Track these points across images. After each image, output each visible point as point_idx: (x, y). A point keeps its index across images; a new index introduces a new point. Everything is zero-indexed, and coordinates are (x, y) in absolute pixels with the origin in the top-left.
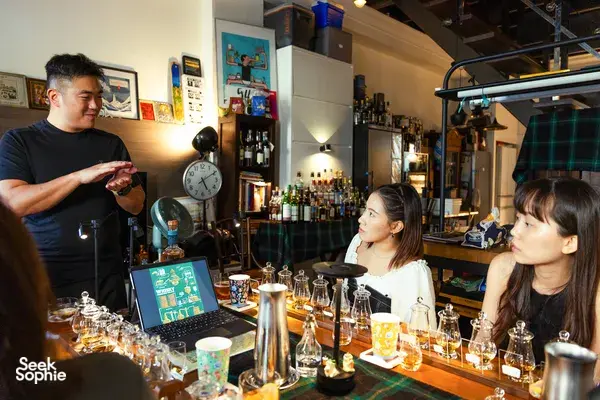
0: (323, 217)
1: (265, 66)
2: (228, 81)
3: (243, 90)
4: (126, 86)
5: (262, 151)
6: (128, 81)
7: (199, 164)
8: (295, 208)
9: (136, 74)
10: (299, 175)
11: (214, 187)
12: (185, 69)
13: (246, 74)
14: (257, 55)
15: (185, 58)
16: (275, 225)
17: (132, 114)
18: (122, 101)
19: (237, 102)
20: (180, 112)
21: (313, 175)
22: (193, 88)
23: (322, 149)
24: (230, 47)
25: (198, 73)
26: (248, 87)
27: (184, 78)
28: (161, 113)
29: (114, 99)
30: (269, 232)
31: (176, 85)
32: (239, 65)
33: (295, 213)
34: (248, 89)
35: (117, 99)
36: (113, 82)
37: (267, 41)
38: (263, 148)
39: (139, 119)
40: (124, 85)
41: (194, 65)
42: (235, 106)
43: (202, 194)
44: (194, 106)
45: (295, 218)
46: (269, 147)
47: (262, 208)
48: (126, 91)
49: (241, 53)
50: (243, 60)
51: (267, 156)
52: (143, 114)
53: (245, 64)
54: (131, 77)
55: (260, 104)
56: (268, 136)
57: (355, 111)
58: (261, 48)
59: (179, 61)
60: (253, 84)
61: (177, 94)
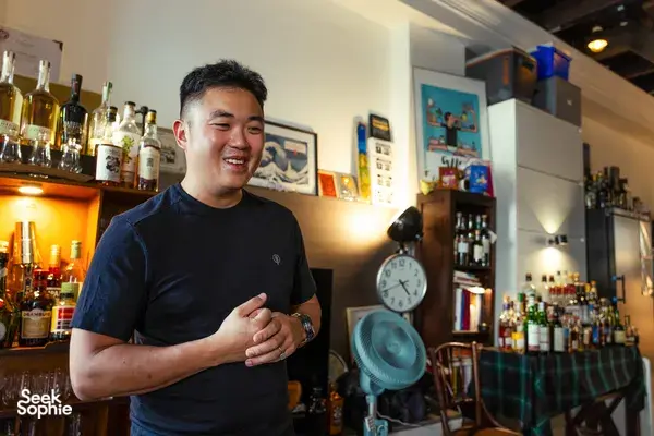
0: (575, 344)
1: (474, 128)
2: (429, 145)
3: (449, 158)
4: (304, 151)
5: (480, 243)
6: (306, 144)
7: (397, 260)
8: (545, 330)
9: (316, 136)
10: (529, 278)
11: (416, 294)
12: (372, 130)
13: (451, 138)
14: (464, 113)
15: (372, 117)
16: (510, 356)
17: (309, 188)
18: (298, 170)
19: (449, 174)
20: (366, 186)
21: (544, 279)
22: (381, 156)
23: (551, 242)
24: (430, 102)
25: (386, 136)
26: (455, 154)
27: (372, 143)
28: (344, 187)
29: (289, 167)
30: (500, 366)
31: (363, 151)
32: (443, 125)
33: (545, 338)
34: (455, 157)
35: (293, 167)
36: (289, 146)
37: (476, 97)
38: (481, 238)
39: (317, 195)
40: (302, 149)
41: (383, 127)
42: (446, 179)
43: (401, 304)
44: (384, 180)
45: (545, 347)
46: (488, 237)
47: (480, 327)
48: (303, 157)
49: (444, 111)
50: (446, 119)
51: (487, 250)
52: (324, 188)
53: (450, 123)
54: (310, 139)
55: (480, 176)
56: (488, 221)
57: (587, 190)
58: (469, 104)
59: (365, 120)
60: (462, 151)
61: (363, 163)
